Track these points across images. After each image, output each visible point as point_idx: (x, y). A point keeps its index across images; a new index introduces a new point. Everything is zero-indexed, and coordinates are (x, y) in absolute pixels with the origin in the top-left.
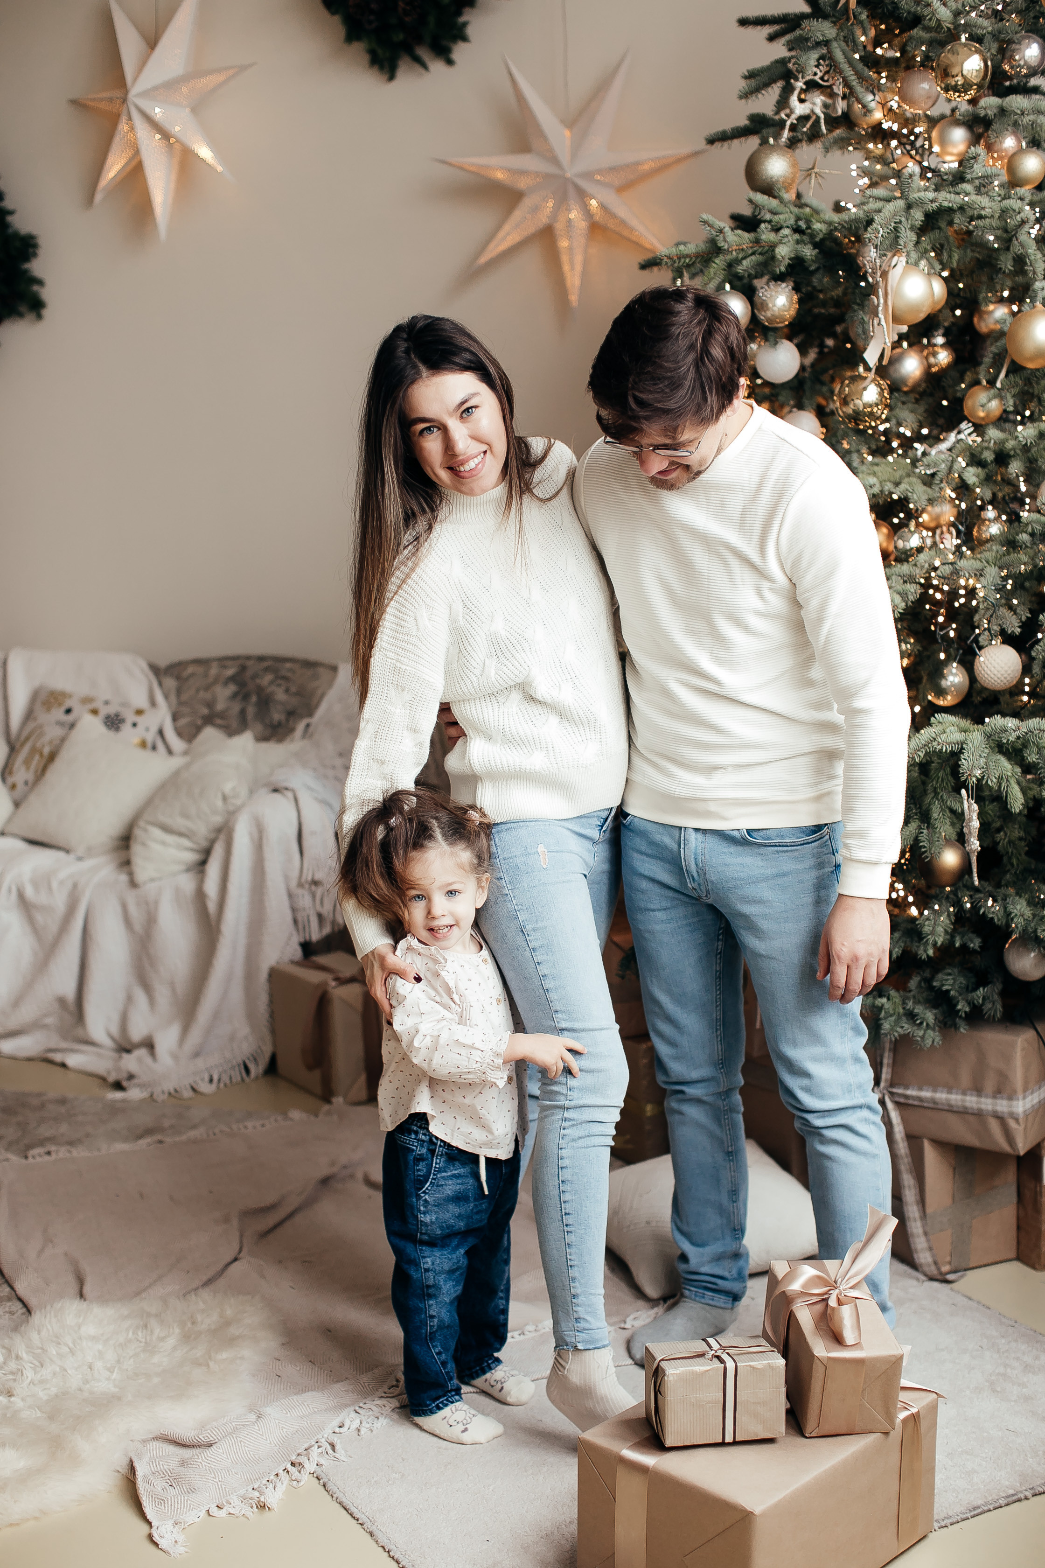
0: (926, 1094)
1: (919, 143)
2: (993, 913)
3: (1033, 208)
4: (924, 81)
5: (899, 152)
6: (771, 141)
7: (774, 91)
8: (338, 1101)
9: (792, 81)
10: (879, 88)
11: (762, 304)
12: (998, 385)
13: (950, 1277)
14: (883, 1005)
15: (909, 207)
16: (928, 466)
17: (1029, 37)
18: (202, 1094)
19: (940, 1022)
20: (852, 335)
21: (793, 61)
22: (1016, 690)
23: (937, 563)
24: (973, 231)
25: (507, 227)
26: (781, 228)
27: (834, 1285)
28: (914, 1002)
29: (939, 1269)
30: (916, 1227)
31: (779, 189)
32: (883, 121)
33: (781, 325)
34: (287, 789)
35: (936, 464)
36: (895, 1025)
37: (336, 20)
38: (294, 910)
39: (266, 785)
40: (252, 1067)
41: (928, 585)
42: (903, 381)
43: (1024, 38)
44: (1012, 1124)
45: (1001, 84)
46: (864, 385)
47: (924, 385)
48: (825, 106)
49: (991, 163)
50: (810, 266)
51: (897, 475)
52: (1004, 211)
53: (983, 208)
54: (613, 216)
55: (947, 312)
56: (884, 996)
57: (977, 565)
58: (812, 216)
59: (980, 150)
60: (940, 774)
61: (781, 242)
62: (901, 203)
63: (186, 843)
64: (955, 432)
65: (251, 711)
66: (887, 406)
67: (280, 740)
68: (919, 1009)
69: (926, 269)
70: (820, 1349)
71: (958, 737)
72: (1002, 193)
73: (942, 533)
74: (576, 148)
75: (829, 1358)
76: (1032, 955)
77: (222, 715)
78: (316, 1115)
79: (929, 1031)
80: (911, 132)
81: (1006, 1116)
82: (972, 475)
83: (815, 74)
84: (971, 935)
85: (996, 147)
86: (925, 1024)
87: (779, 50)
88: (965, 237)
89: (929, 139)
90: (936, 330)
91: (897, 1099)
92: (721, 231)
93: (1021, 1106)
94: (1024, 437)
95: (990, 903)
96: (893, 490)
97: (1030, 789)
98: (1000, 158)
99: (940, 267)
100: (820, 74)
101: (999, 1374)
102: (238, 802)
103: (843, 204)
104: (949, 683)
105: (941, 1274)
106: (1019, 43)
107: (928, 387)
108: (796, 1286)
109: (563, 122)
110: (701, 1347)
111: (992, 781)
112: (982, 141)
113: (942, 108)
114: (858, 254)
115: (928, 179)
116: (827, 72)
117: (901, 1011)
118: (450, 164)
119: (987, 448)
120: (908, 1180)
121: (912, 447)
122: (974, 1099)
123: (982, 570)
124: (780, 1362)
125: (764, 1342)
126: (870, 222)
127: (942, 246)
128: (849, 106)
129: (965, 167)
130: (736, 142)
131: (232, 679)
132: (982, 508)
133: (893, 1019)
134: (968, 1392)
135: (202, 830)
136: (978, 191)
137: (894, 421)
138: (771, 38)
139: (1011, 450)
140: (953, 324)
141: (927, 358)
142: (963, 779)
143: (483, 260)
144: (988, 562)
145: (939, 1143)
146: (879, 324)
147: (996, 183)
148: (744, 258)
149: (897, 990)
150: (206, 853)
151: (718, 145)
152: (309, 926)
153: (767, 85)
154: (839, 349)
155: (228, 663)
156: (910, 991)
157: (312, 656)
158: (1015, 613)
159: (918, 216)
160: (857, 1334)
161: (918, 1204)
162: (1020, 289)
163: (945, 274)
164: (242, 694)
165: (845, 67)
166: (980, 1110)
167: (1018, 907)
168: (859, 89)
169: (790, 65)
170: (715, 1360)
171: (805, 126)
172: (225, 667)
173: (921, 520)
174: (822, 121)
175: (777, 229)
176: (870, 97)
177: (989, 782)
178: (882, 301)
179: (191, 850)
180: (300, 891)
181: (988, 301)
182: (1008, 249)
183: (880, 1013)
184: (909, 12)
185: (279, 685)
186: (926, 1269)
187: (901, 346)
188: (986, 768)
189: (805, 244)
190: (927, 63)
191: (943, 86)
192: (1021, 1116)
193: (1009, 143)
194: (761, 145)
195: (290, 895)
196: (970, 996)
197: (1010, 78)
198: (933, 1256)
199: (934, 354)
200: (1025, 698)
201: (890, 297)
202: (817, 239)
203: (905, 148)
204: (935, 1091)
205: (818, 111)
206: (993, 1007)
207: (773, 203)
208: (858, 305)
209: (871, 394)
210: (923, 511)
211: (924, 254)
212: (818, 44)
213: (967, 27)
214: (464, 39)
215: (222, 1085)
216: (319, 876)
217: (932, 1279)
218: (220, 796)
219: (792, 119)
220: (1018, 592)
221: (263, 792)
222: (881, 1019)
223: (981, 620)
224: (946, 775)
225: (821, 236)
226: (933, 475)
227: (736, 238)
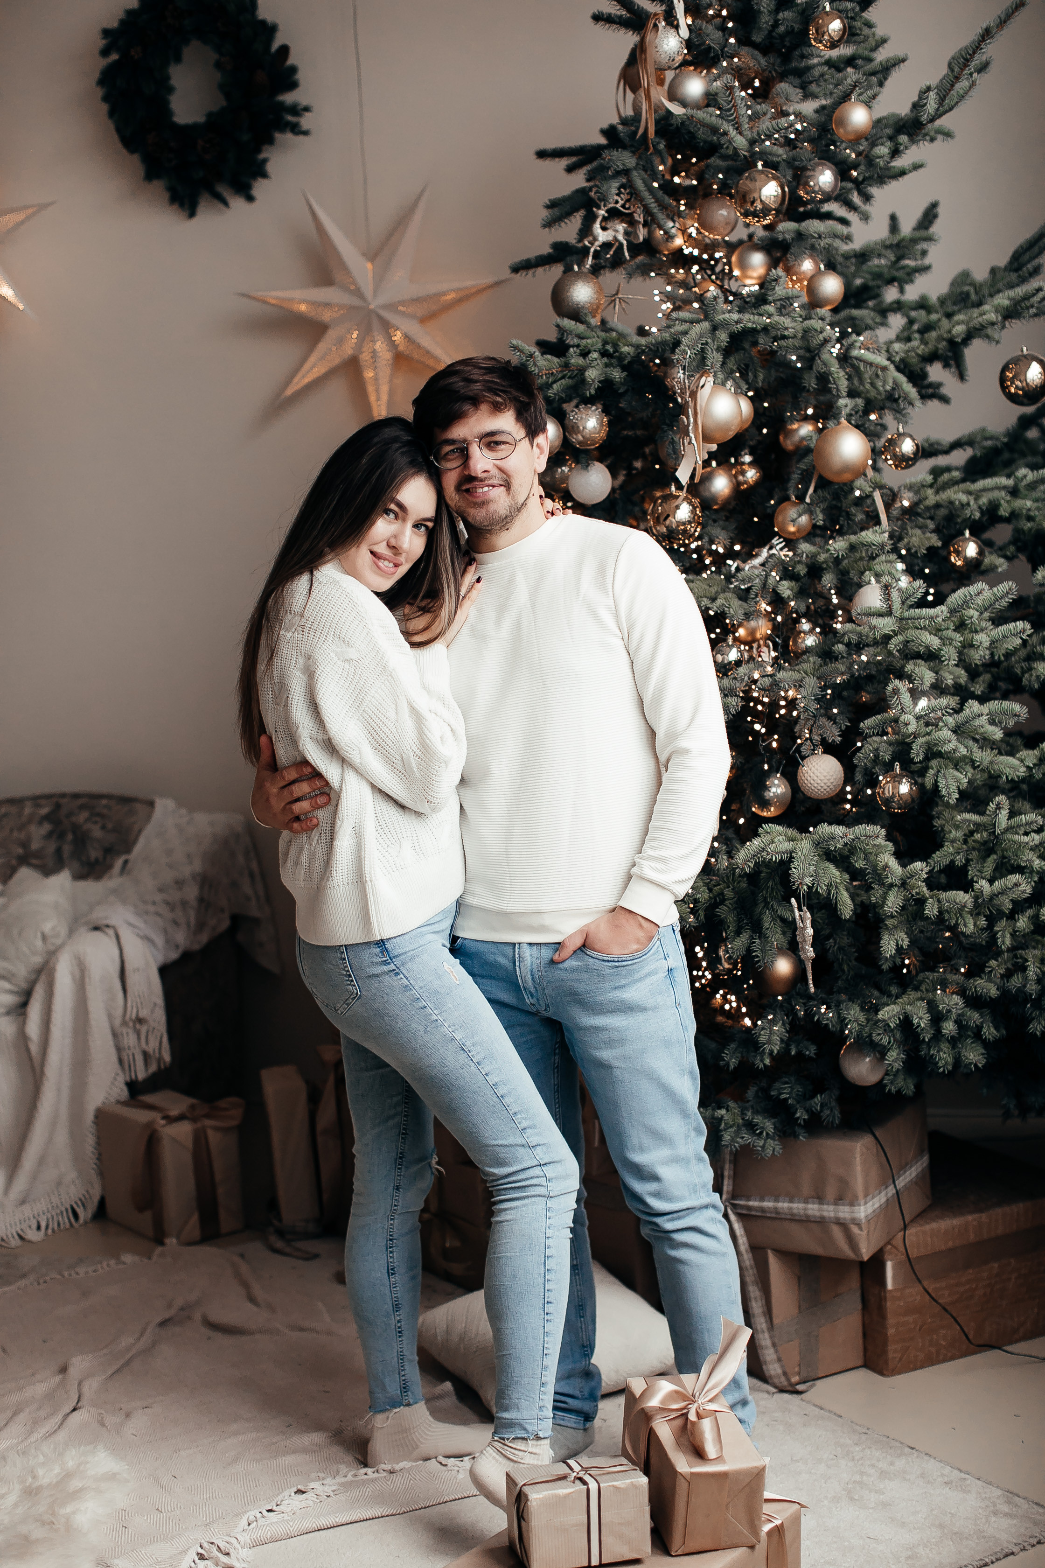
0: (768, 1204)
1: (718, 269)
2: (828, 1019)
3: (833, 328)
4: (722, 208)
5: (699, 277)
6: (576, 268)
7: (576, 221)
8: (171, 1241)
9: (595, 209)
10: (680, 214)
11: (573, 427)
12: (808, 500)
13: (800, 1387)
14: (722, 1116)
15: (715, 328)
16: (743, 581)
17: (822, 165)
18: (30, 1242)
19: (779, 1131)
20: (662, 455)
21: (594, 190)
22: (840, 798)
23: (756, 676)
24: (777, 352)
25: (312, 359)
26: (589, 352)
27: (692, 1399)
28: (753, 1113)
29: (788, 1380)
30: (765, 1340)
31: (586, 314)
32: (684, 247)
33: (593, 447)
34: (108, 926)
35: (750, 579)
36: (736, 1136)
37: (136, 158)
38: (119, 1049)
39: (86, 924)
40: (80, 1211)
41: (747, 698)
42: (714, 499)
43: (818, 165)
44: (855, 1229)
45: (796, 210)
46: (676, 504)
47: (733, 503)
48: (627, 233)
49: (791, 286)
50: (619, 388)
51: (713, 590)
52: (806, 331)
53: (787, 329)
54: (419, 346)
55: (754, 431)
56: (723, 1107)
57: (796, 676)
58: (619, 339)
59: (780, 272)
60: (770, 884)
61: (589, 366)
62: (706, 325)
63: (7, 985)
64: (767, 547)
65: (67, 849)
66: (699, 524)
67: (98, 877)
68: (758, 1119)
69: (733, 389)
70: (683, 1464)
71: (787, 846)
72: (803, 313)
73: (759, 646)
74: (379, 280)
75: (692, 1474)
76: (868, 1060)
77: (38, 854)
78: (150, 1258)
79: (769, 1140)
80: (712, 257)
81: (848, 1222)
82: (786, 589)
83: (617, 202)
84: (805, 1042)
85: (796, 269)
86: (764, 1133)
87: (579, 180)
88: (768, 357)
89: (729, 263)
90: (742, 450)
91: (739, 1211)
92: (531, 356)
93: (864, 1210)
94: (835, 550)
95: (823, 1009)
96: (710, 606)
97: (858, 895)
98: (800, 280)
99: (746, 387)
100: (621, 202)
101: (855, 1482)
102: (58, 942)
103: (647, 328)
104: (772, 794)
105: (791, 1385)
106: (814, 170)
107: (737, 504)
108: (654, 1402)
109: (364, 254)
110: (562, 1469)
111: (821, 888)
112: (781, 265)
113: (741, 233)
114: (666, 375)
115: (731, 302)
116: (628, 200)
117: (741, 1121)
118: (254, 299)
119: (800, 562)
120: (754, 1292)
121: (725, 564)
122: (816, 1206)
123: (802, 681)
124: (643, 1480)
125: (625, 1461)
126: (677, 344)
127: (747, 366)
128: (650, 233)
129: (767, 289)
130: (540, 270)
131: (47, 818)
132: (797, 621)
133: (732, 1130)
134: (826, 1502)
135: (22, 971)
136: (781, 311)
137: (706, 539)
138: (570, 169)
139: (823, 562)
140: (759, 442)
141: (735, 476)
142: (794, 887)
143: (289, 392)
144: (806, 673)
145: (782, 1253)
146: (690, 443)
147: (796, 305)
148: (555, 382)
149: (736, 1101)
150: (27, 995)
151: (523, 273)
152: (135, 1065)
153: (569, 214)
154: (648, 470)
155: (43, 802)
156: (748, 1101)
157: (128, 792)
158: (835, 723)
159: (723, 337)
160: (718, 1447)
161: (765, 1315)
162: (823, 407)
163: (751, 394)
164: (57, 834)
165: (646, 195)
166: (823, 1217)
167: (852, 1012)
168: (661, 216)
169: (592, 194)
170: (578, 1482)
171: (608, 253)
172: (38, 806)
173: (737, 635)
174: (625, 248)
175: (585, 354)
176: (670, 224)
177: (819, 890)
178: (692, 420)
179: (12, 992)
180: (124, 1030)
181: (792, 419)
182: (810, 368)
183: (720, 1124)
184: (705, 142)
185: (96, 823)
186: (776, 1381)
187: (710, 465)
188: (816, 876)
189: (614, 367)
190: (725, 189)
191: (742, 211)
192: (863, 1221)
193: (807, 266)
194: (565, 272)
195: (115, 1035)
196: (808, 1104)
197: (805, 203)
198: (782, 1367)
199: (743, 473)
200: (848, 806)
201: (699, 416)
202: (626, 362)
203: (706, 273)
204: (777, 1201)
205: (621, 237)
206: (833, 1114)
207: (581, 328)
208: (668, 425)
209: (684, 512)
210: (740, 625)
211: (729, 375)
212: (618, 173)
213: (763, 155)
214: (265, 175)
215: (50, 1232)
216: (143, 1013)
217: (782, 1391)
218: (39, 935)
219: (596, 246)
220: (837, 701)
221: (83, 930)
222: (721, 1131)
223: (801, 730)
224: (776, 884)
225: (629, 359)
226: (748, 590)
227: (545, 363)
